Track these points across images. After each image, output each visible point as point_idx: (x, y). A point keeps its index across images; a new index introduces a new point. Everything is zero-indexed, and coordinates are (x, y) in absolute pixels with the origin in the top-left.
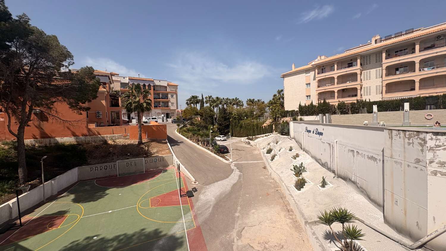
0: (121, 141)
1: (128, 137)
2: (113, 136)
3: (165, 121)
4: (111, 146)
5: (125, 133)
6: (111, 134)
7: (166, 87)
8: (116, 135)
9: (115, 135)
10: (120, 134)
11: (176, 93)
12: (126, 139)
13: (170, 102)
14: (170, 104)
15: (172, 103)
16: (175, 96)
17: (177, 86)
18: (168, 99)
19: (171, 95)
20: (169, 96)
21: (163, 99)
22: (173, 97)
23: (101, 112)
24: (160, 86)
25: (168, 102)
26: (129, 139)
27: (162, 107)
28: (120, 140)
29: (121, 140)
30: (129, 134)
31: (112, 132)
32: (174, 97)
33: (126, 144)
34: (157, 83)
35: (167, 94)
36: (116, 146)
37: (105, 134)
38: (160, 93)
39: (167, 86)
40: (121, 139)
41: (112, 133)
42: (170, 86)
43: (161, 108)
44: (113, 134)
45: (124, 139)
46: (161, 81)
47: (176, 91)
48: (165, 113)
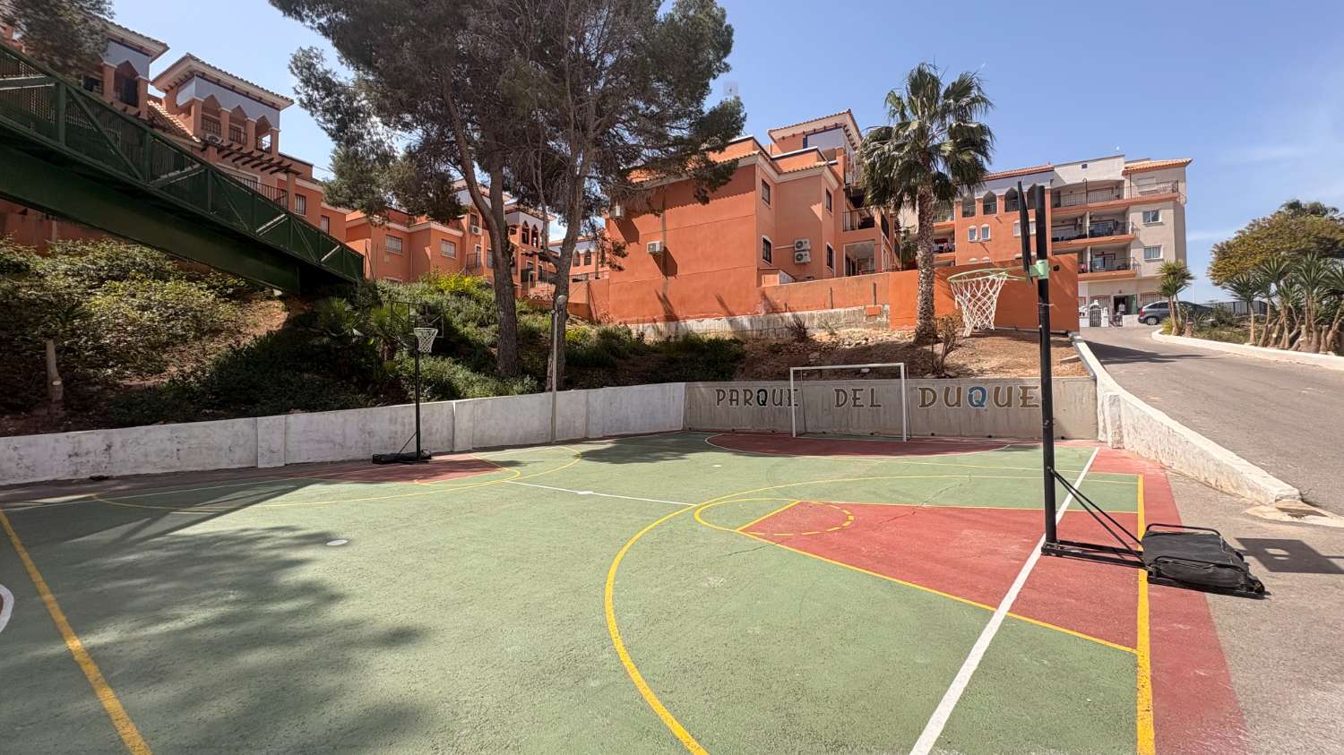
0: (855, 334)
1: (884, 319)
2: (832, 316)
3: (1105, 323)
4: (817, 347)
5: (873, 301)
6: (825, 307)
7: (1118, 185)
8: (842, 310)
9: (837, 310)
10: (855, 308)
11: (1174, 199)
12: (878, 326)
13: (1140, 245)
14: (1136, 255)
15: (1147, 249)
16: (1166, 216)
17: (1185, 164)
18: (1124, 232)
19: (1146, 214)
20: (1135, 218)
21: (1100, 235)
22: (1155, 218)
23: (808, 240)
24: (1088, 188)
25: (1125, 249)
26: (887, 325)
27: (1091, 271)
28: (853, 329)
29: (856, 330)
30: (887, 307)
31: (829, 300)
32: (1160, 220)
33: (870, 340)
34: (1070, 176)
35: (1124, 214)
36: (832, 349)
37: (808, 308)
38: (1082, 217)
39: (1123, 178)
40: (857, 327)
41: (829, 304)
42: (1141, 175)
43: (1088, 275)
44: (832, 308)
45: (868, 327)
46: (1089, 164)
47: (1175, 190)
48: (1109, 297)
